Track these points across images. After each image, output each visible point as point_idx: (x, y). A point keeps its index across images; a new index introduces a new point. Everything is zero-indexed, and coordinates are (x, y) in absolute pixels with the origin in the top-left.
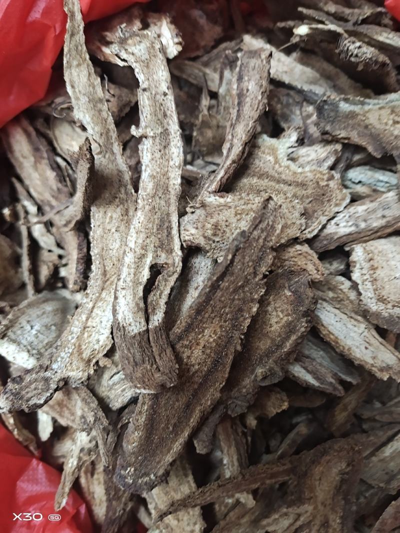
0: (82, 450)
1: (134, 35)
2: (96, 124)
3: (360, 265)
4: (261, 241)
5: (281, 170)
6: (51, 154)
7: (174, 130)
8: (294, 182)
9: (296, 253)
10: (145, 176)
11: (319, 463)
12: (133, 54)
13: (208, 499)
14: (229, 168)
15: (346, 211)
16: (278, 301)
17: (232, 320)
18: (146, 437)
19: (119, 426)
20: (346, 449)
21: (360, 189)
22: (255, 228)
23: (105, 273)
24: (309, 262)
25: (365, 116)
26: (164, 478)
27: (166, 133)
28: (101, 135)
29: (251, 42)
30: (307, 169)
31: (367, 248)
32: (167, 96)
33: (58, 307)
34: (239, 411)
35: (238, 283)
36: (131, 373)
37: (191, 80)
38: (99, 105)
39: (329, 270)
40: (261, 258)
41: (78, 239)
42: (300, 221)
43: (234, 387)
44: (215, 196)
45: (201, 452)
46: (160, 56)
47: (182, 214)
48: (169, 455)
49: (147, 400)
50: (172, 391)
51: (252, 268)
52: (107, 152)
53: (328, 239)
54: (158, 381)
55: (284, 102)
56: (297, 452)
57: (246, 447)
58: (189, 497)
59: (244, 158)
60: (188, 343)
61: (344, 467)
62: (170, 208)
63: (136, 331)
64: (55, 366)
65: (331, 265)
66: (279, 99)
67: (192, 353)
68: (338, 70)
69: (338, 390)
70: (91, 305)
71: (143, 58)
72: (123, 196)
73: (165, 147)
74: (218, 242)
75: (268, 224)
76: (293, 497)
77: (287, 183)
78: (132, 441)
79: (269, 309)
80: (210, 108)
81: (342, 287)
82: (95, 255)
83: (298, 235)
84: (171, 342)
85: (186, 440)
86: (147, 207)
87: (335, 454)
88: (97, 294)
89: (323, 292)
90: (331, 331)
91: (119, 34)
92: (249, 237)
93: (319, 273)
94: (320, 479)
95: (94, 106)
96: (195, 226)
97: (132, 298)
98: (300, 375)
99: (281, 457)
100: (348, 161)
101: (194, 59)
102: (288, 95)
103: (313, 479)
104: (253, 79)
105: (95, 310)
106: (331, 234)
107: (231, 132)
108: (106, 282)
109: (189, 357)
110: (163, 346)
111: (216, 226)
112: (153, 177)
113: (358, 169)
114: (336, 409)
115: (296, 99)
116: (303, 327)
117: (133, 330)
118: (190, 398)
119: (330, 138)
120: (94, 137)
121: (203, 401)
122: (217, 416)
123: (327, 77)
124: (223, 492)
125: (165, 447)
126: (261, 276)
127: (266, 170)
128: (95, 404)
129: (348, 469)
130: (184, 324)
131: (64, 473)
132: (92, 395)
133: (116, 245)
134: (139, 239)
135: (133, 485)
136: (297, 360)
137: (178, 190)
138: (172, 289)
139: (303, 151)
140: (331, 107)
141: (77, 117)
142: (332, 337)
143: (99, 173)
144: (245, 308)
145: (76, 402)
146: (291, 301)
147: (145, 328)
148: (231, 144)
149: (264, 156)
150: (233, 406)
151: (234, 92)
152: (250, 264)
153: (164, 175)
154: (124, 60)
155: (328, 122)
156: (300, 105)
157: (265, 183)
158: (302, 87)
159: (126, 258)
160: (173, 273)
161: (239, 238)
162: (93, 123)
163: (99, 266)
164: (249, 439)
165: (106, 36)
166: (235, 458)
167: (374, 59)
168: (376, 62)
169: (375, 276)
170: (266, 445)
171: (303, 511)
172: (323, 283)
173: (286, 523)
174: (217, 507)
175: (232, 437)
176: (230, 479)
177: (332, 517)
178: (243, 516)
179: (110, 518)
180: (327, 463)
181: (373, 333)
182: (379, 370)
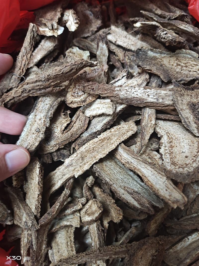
3: (165, 145)
11: (141, 249)
20: (155, 243)
29: (115, 29)
39: (151, 147)
61: (154, 252)
69: (151, 211)
81: (156, 157)
87: (149, 245)
94: (141, 258)
98: (131, 202)
103: (138, 257)
129: (156, 254)
142: (149, 183)
164: (105, 234)
166: (98, 243)
167: (174, 40)
168: (175, 42)
169: (172, 151)
170: (116, 237)
172: (147, 155)
175: (96, 232)
176: (93, 251)
180: (145, 249)
181: (170, 182)
182: (172, 203)
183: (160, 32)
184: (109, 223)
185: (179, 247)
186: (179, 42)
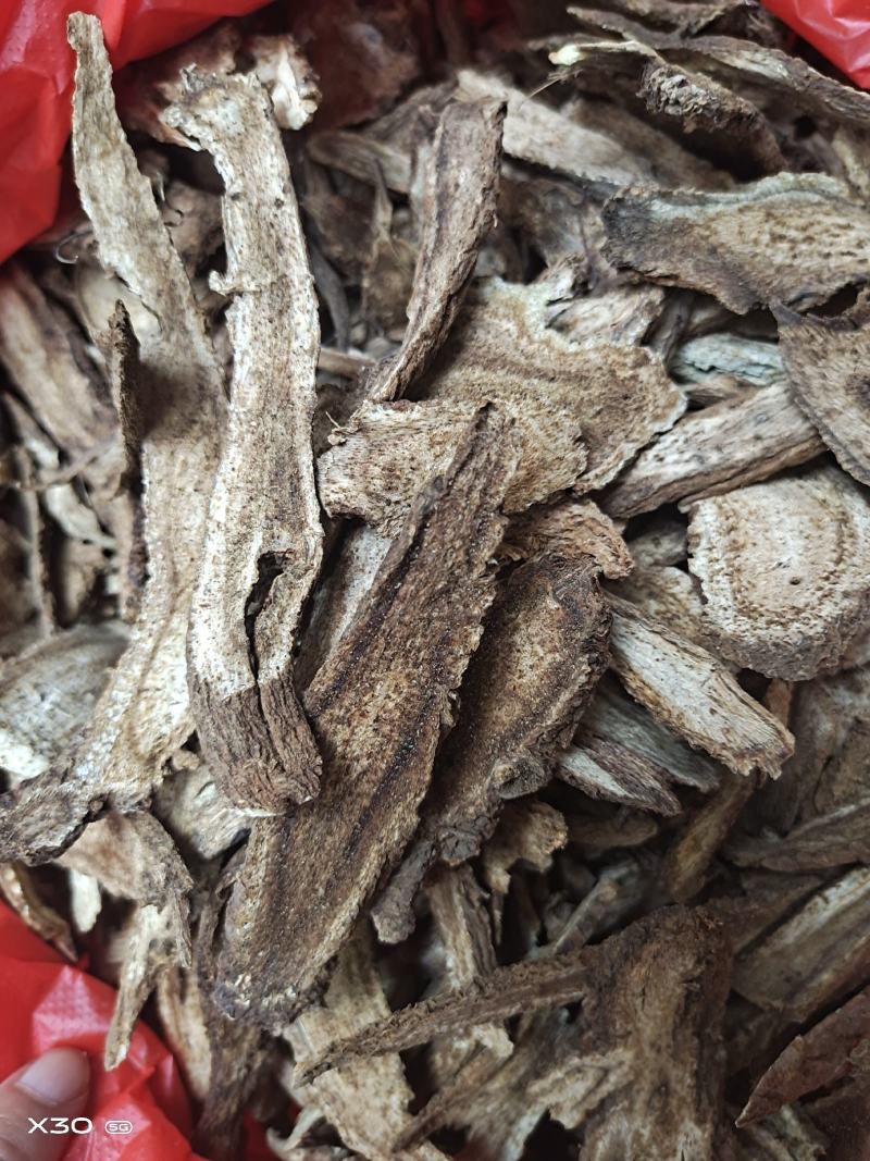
0: (152, 945)
1: (214, 84)
2: (148, 273)
3: (709, 542)
4: (475, 495)
5: (531, 348)
6: (78, 342)
7: (299, 276)
8: (560, 373)
9: (571, 522)
10: (240, 373)
11: (639, 959)
12: (211, 125)
13: (412, 1037)
14: (416, 349)
15: (678, 429)
16: (535, 622)
17: (429, 662)
18: (271, 909)
19: (218, 890)
20: (689, 927)
21: (711, 383)
22: (461, 470)
23: (175, 578)
24: (598, 540)
25: (708, 228)
26: (314, 995)
27: (282, 283)
28: (159, 295)
29: (476, 84)
30: (589, 344)
31: (725, 505)
32: (284, 208)
33: (103, 655)
34: (464, 853)
35: (435, 585)
36: (226, 778)
37: (353, 171)
38: (151, 235)
39: (651, 555)
40: (479, 530)
41: (135, 513)
42: (574, 455)
43: (451, 804)
44: (385, 409)
45: (389, 940)
46: (268, 126)
47: (320, 449)
48: (321, 947)
49: (266, 834)
50: (318, 813)
51: (462, 552)
52: (172, 329)
53: (640, 490)
54: (279, 790)
55: (549, 207)
56: (596, 940)
57: (489, 931)
58: (367, 1032)
59: (447, 327)
60: (342, 713)
61: (690, 966)
62: (296, 437)
63: (231, 691)
64: (81, 771)
65: (657, 543)
66: (537, 202)
67: (353, 733)
68: (660, 134)
69: (667, 803)
70: (149, 645)
71: (231, 132)
72: (208, 417)
73: (281, 312)
74: (397, 502)
75: (488, 460)
76: (590, 1034)
77: (545, 375)
78: (242, 919)
79: (517, 638)
80: (394, 229)
81: (676, 589)
82: (153, 542)
83: (572, 483)
84: (306, 712)
85: (354, 913)
86: (249, 438)
87: (669, 938)
88: (162, 622)
89: (639, 602)
90: (647, 681)
91: (184, 85)
92: (449, 487)
93: (620, 560)
94: (644, 993)
95: (141, 237)
96: (348, 471)
97: (222, 625)
98: (587, 775)
99: (564, 950)
100: (682, 325)
101: (359, 127)
102: (555, 191)
103: (629, 992)
104: (468, 161)
105: (160, 656)
106: (647, 478)
107: (424, 274)
108: (178, 595)
109: (346, 742)
110: (290, 721)
111: (391, 470)
112: (257, 374)
113: (706, 340)
114: (679, 848)
115: (572, 199)
116: (581, 673)
117: (226, 689)
118: (356, 828)
119: (636, 278)
120: (144, 300)
121: (384, 833)
122: (419, 864)
123: (637, 150)
124: (440, 1024)
125: (312, 930)
126: (482, 568)
127: (502, 350)
128: (167, 846)
129: (699, 971)
130: (331, 674)
131: (120, 993)
132: (162, 828)
133: (196, 520)
134: (234, 504)
135: (252, 1012)
136: (579, 742)
137: (310, 399)
138: (308, 605)
139: (585, 307)
140: (634, 212)
141: (106, 260)
142: (648, 692)
144: (457, 637)
145: (133, 844)
146: (559, 621)
147: (250, 685)
148: (424, 300)
149: (497, 321)
150: (451, 843)
151: (432, 192)
152: (458, 544)
153: (280, 370)
154: (193, 138)
155: (629, 245)
156: (580, 209)
157: (498, 377)
158: (584, 174)
159: (209, 544)
160: (306, 570)
161: (429, 492)
162: (140, 271)
163: (164, 563)
164: (498, 914)
165: (164, 90)
166: (469, 953)
167: (714, 107)
168: (720, 113)
169: (736, 563)
170: (538, 929)
171: (614, 1063)
172: (639, 584)
173: (578, 1088)
174: (438, 1058)
175: (461, 909)
176: (453, 995)
177: (674, 1073)
178: (492, 1076)
179: (220, 1085)
180: (655, 957)
181: (727, 680)
182: (735, 756)
183: (659, 80)
184: (509, 871)
185: (792, 933)
186: (738, 117)
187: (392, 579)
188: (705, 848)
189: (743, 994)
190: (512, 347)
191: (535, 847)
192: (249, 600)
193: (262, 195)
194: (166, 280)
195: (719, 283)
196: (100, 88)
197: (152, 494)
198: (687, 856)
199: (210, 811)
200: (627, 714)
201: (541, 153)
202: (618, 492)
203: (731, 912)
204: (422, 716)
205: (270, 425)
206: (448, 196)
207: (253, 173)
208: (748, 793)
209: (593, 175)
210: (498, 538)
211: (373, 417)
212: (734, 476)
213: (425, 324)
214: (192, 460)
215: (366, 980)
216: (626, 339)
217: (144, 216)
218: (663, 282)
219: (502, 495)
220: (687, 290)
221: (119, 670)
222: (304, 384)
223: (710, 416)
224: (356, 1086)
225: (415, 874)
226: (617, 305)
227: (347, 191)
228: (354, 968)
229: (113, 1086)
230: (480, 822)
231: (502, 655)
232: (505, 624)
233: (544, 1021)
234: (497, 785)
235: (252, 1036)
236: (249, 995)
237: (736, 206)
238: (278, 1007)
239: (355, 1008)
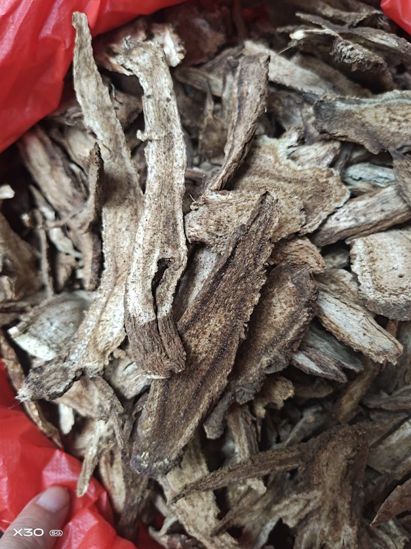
0: (101, 439)
1: (138, 45)
2: (106, 130)
3: (360, 257)
4: (260, 233)
5: (281, 168)
6: (66, 162)
7: (177, 133)
8: (294, 179)
9: (298, 247)
10: (151, 177)
11: (326, 449)
12: (137, 64)
13: (220, 483)
14: (230, 167)
15: (346, 206)
16: (282, 293)
17: (235, 310)
18: (159, 422)
20: (350, 434)
21: (360, 185)
22: (254, 221)
23: (116, 270)
24: (310, 256)
25: (361, 115)
26: (177, 462)
27: (169, 136)
28: (111, 140)
29: (253, 47)
30: (307, 166)
31: (367, 241)
32: (170, 102)
33: (76, 306)
34: (247, 398)
35: (239, 274)
36: (142, 361)
37: (196, 86)
38: (108, 113)
39: (332, 264)
40: (260, 250)
41: (93, 240)
42: (300, 217)
43: (241, 376)
44: (217, 194)
45: (212, 437)
46: (163, 65)
47: (186, 211)
48: (181, 440)
49: (158, 387)
50: (182, 378)
51: (252, 260)
52: (116, 156)
53: (328, 234)
54: (167, 367)
55: (286, 104)
56: (305, 440)
57: (256, 435)
58: (201, 480)
59: (244, 157)
60: (195, 332)
61: (349, 453)
62: (175, 206)
63: (145, 321)
64: (72, 357)
65: (334, 258)
66: (280, 102)
67: (199, 342)
68: (337, 72)
69: (341, 377)
70: (104, 300)
71: (147, 67)
72: (132, 197)
73: (169, 149)
74: (221, 237)
75: (266, 217)
76: (302, 483)
77: (286, 180)
78: (146, 426)
79: (274, 300)
80: (214, 112)
81: (344, 279)
82: (107, 253)
83: (299, 230)
84: (178, 332)
85: (197, 425)
86: (154, 206)
87: (341, 439)
88: (110, 290)
89: (327, 285)
90: (332, 321)
91: (124, 45)
92: (248, 230)
93: (320, 265)
94: (327, 465)
95: (103, 114)
96: (199, 222)
97: (141, 291)
98: (304, 363)
99: (291, 444)
100: (348, 159)
101: (199, 66)
102: (289, 97)
103: (321, 464)
104: (252, 82)
105: (109, 305)
106: (331, 228)
107: (232, 133)
108: (118, 278)
109: (196, 346)
110: (172, 335)
111: (218, 222)
112: (158, 177)
113: (358, 166)
114: (343, 399)
115: (296, 100)
116: (304, 317)
117: (143, 320)
118: (199, 385)
119: (328, 137)
120: (104, 143)
121: (211, 388)
122: (226, 403)
123: (327, 78)
124: (234, 477)
125: (177, 432)
126: (261, 267)
127: (267, 168)
128: (110, 393)
129: (354, 454)
130: (190, 314)
131: (85, 461)
132: (108, 384)
133: (127, 243)
134: (147, 236)
135: (148, 470)
136: (301, 349)
137: (182, 189)
138: (179, 282)
139: (303, 150)
140: (328, 107)
141: (87, 124)
142: (333, 326)
143: (110, 176)
144: (248, 298)
145: (94, 392)
146: (294, 293)
147: (154, 319)
148: (232, 145)
149: (265, 155)
150: (241, 394)
151: (235, 96)
152: (251, 256)
153: (169, 176)
154: (129, 70)
155: (325, 121)
156: (301, 106)
157: (265, 181)
159: (135, 254)
160: (180, 267)
161: (239, 232)
162: (102, 129)
163: (111, 263)
164: (259, 428)
165: (113, 47)
166: (246, 446)
167: (366, 60)
168: (369, 63)
169: (373, 267)
170: (276, 436)
171: (312, 497)
172: (326, 277)
173: (296, 508)
174: (230, 494)
175: (242, 425)
176: (240, 464)
177: (340, 502)
178: (255, 503)
179: (129, 505)
180: (333, 448)
181: (370, 320)
182: (375, 354)
183: (342, 47)
184: (265, 408)
185: (395, 438)
186: (377, 65)
187: (220, 271)
188: (355, 399)
189: (372, 466)
190: (272, 167)
191: (279, 396)
192: (153, 280)
193: (160, 96)
194: (114, 134)
195: (366, 140)
196: (86, 46)
197: (106, 231)
198: (347, 403)
199: (131, 377)
200: (320, 337)
201: (282, 79)
202: (319, 234)
203: (367, 428)
204: (231, 334)
205: (163, 200)
206: (243, 98)
207: (157, 86)
208: (376, 374)
209: (306, 90)
210: (269, 253)
211: (211, 197)
212: (371, 228)
213: (234, 155)
214: (125, 216)
215: (198, 458)
216: (323, 164)
217: (104, 104)
218: (340, 139)
219: (271, 234)
220: (351, 142)
221: (90, 312)
222: (179, 182)
223: (360, 200)
224: (193, 506)
225: (224, 407)
226: (319, 149)
227: (192, 95)
228: (192, 452)
229: (79, 505)
230: (255, 384)
231: (266, 307)
232: (268, 294)
233: (279, 478)
234: (264, 367)
235: (144, 482)
236: (147, 462)
237: (374, 105)
238: (160, 468)
239: (193, 470)
